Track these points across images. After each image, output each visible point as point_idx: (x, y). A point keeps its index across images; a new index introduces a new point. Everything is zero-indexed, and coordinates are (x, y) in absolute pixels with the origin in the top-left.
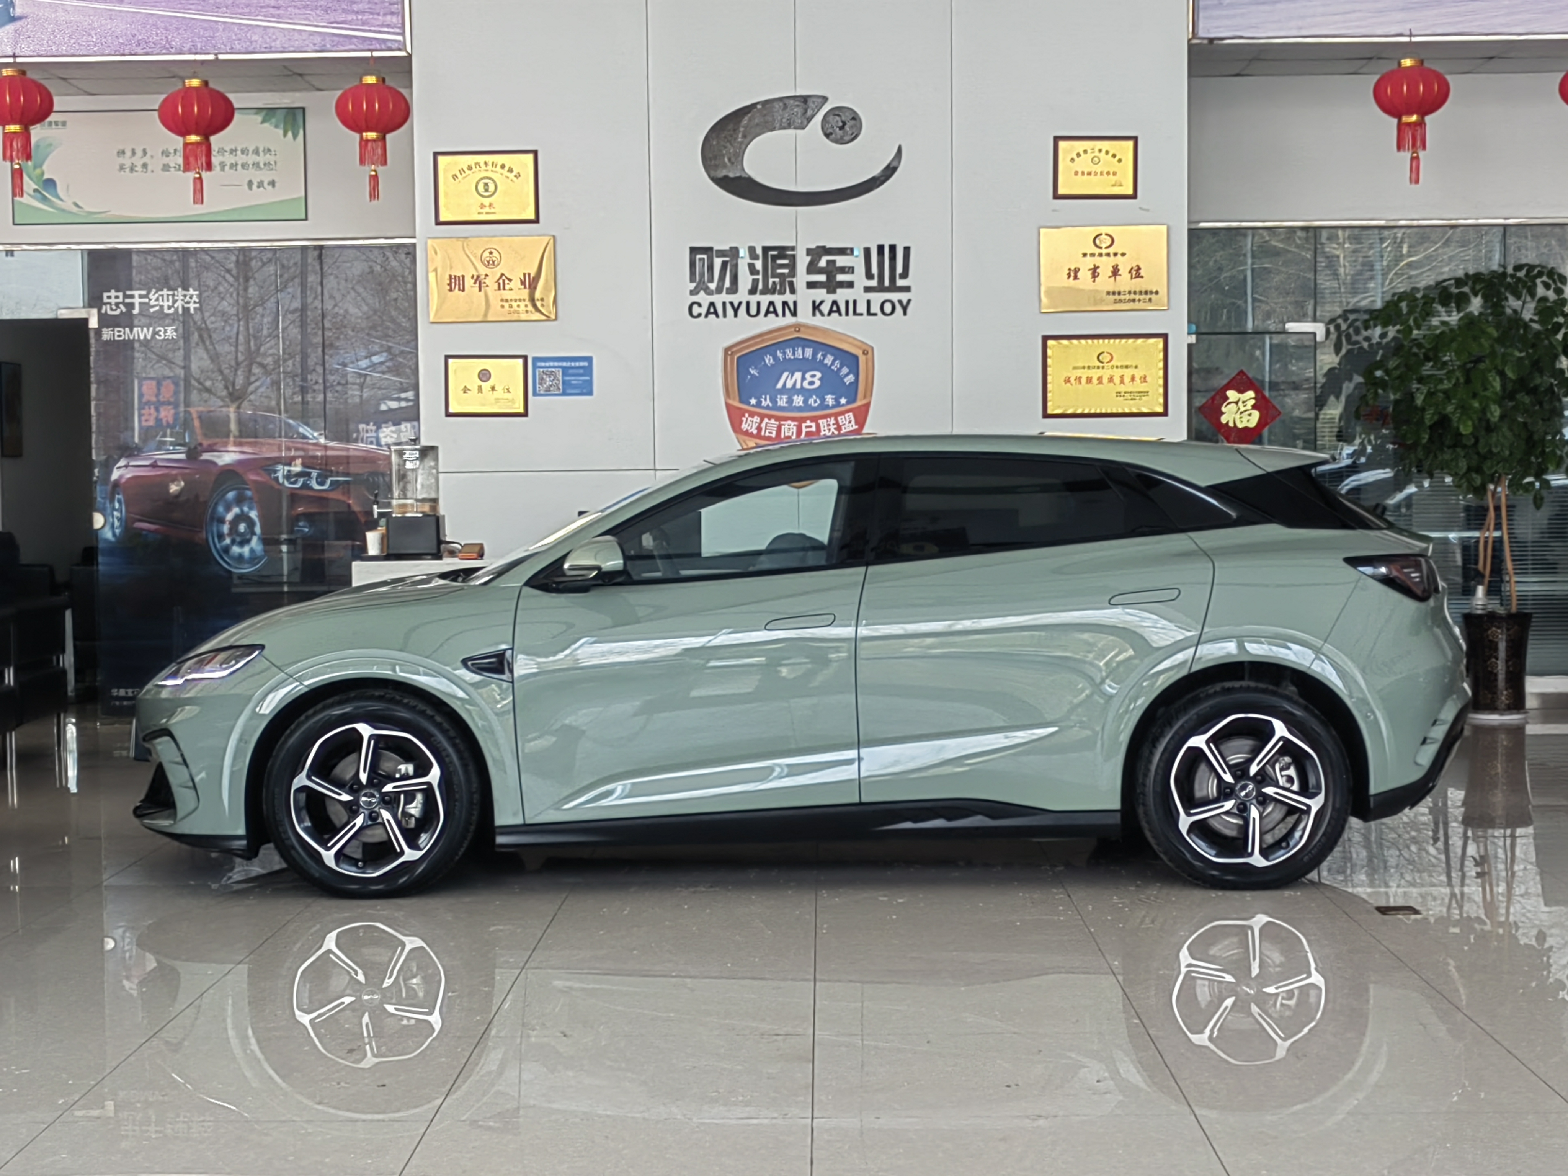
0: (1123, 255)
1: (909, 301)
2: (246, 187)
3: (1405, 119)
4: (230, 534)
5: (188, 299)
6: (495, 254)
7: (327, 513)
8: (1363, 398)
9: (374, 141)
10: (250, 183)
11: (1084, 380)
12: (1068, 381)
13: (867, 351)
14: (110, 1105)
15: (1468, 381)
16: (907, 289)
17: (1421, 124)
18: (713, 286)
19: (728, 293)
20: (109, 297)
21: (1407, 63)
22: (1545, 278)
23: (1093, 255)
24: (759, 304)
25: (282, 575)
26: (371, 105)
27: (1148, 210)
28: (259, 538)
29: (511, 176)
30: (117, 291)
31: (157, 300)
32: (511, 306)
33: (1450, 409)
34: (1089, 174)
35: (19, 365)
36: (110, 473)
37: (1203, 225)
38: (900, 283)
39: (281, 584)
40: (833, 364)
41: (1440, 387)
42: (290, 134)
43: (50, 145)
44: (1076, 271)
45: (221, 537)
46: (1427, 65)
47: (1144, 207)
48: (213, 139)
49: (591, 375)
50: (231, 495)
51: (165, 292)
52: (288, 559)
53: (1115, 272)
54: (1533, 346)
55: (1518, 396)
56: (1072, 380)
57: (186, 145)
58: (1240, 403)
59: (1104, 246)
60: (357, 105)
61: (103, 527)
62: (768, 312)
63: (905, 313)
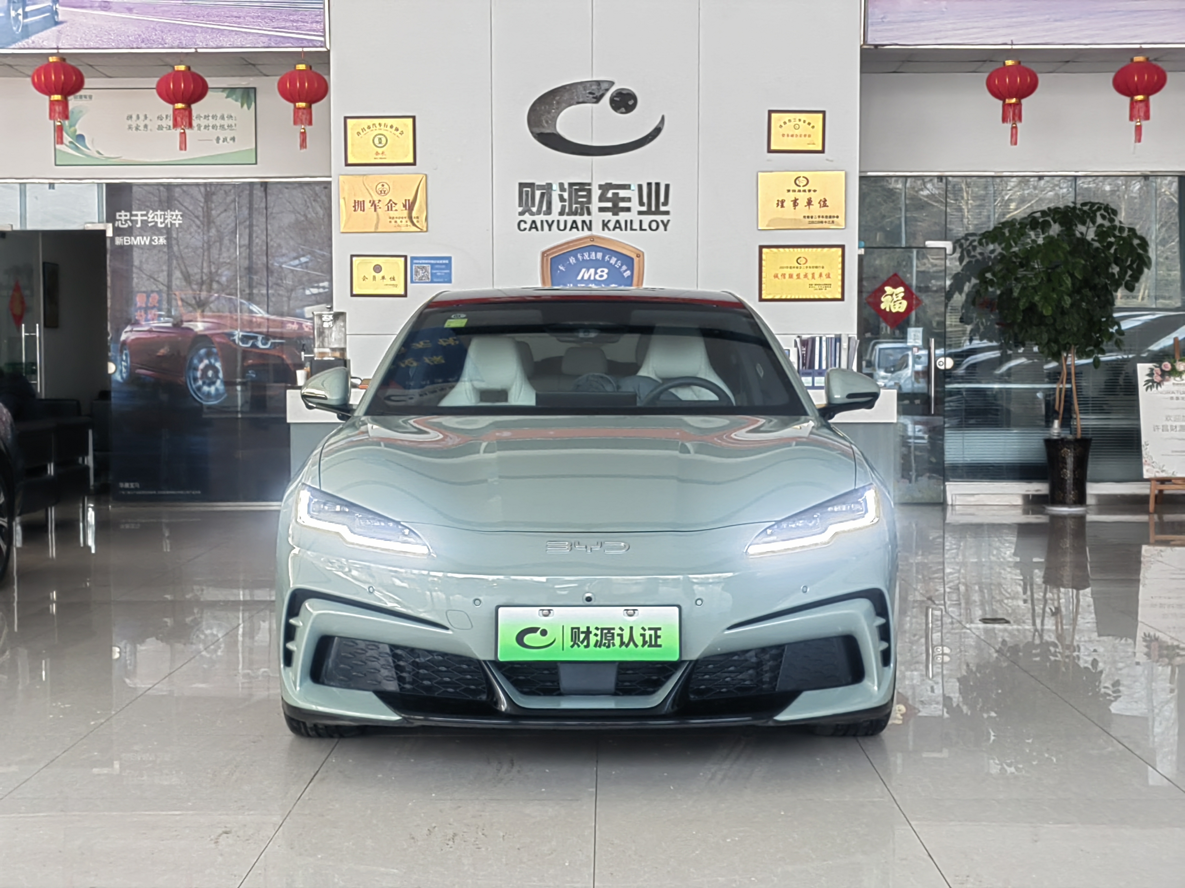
0: (815, 191)
1: (668, 221)
2: (215, 142)
3: (1008, 101)
4: (202, 378)
5: (174, 217)
6: (386, 186)
7: (267, 365)
8: (978, 292)
9: (304, 108)
10: (218, 139)
11: (787, 276)
12: (776, 276)
13: (640, 255)
14: (117, 765)
15: (1049, 280)
16: (667, 213)
17: (1018, 104)
18: (534, 209)
19: (545, 214)
20: (120, 216)
21: (1009, 63)
22: (1102, 212)
23: (794, 191)
24: (566, 222)
25: (237, 406)
26: (302, 84)
27: (832, 161)
28: (222, 381)
29: (397, 133)
30: (126, 211)
31: (153, 218)
32: (396, 222)
33: (1037, 298)
34: (792, 136)
35: (57, 265)
36: (120, 335)
37: (870, 174)
38: (663, 209)
39: (237, 412)
40: (616, 263)
41: (1030, 284)
42: (245, 106)
43: (81, 111)
44: (783, 202)
45: (195, 379)
46: (1022, 64)
47: (830, 159)
48: (194, 106)
49: (450, 269)
50: (203, 351)
51: (159, 213)
52: (242, 396)
53: (809, 202)
54: (1094, 257)
55: (1083, 291)
56: (779, 276)
57: (175, 110)
58: (894, 296)
59: (801, 185)
60: (293, 84)
61: (115, 372)
62: (572, 228)
63: (666, 230)
